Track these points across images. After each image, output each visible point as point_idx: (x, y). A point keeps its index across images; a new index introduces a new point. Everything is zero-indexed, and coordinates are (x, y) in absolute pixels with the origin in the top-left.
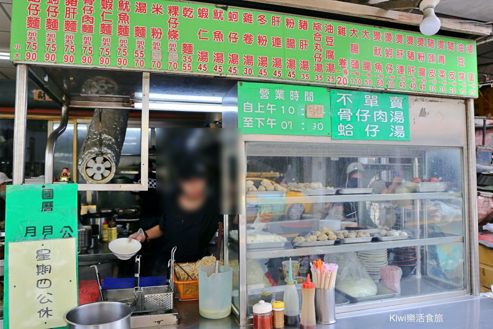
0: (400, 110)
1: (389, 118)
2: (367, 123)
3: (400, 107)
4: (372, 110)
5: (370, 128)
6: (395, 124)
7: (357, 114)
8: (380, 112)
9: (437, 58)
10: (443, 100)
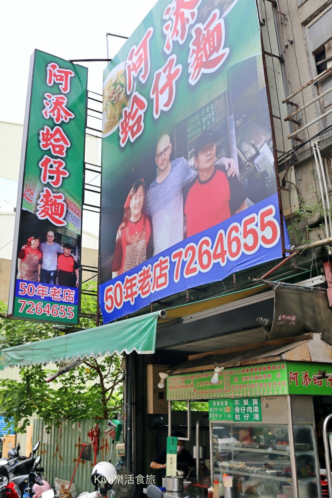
0: (257, 405)
1: (253, 410)
2: (244, 413)
3: (257, 404)
4: (247, 406)
5: (246, 416)
6: (255, 413)
7: (241, 409)
8: (249, 407)
9: (267, 376)
10: (277, 397)
